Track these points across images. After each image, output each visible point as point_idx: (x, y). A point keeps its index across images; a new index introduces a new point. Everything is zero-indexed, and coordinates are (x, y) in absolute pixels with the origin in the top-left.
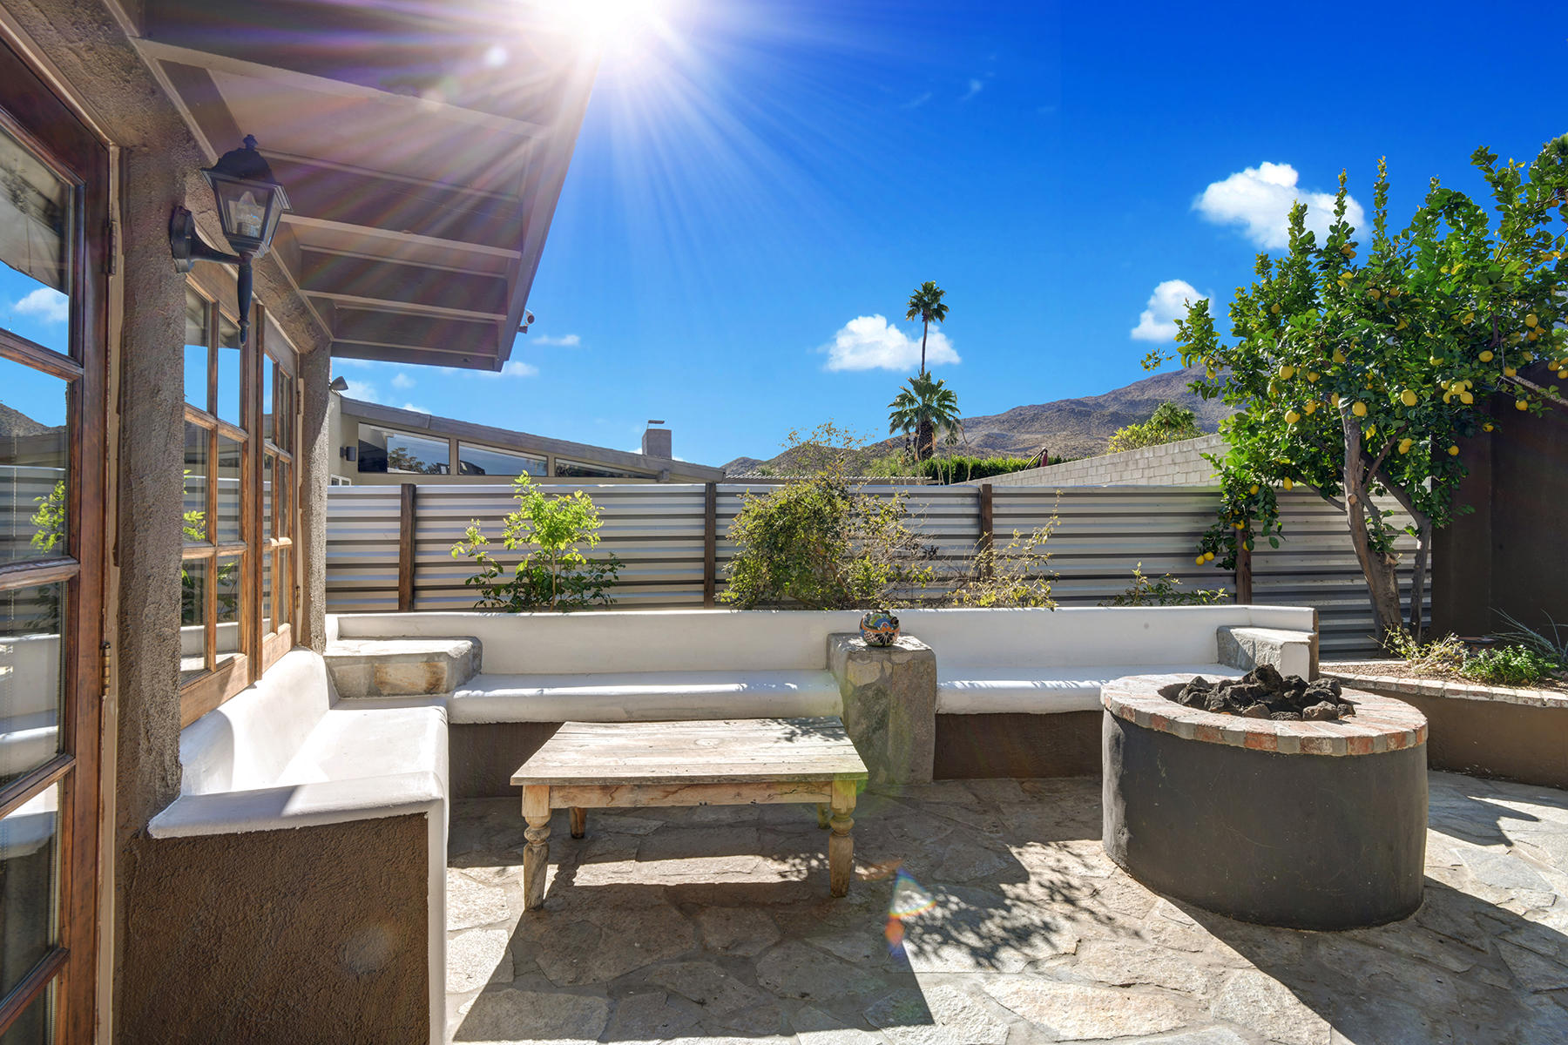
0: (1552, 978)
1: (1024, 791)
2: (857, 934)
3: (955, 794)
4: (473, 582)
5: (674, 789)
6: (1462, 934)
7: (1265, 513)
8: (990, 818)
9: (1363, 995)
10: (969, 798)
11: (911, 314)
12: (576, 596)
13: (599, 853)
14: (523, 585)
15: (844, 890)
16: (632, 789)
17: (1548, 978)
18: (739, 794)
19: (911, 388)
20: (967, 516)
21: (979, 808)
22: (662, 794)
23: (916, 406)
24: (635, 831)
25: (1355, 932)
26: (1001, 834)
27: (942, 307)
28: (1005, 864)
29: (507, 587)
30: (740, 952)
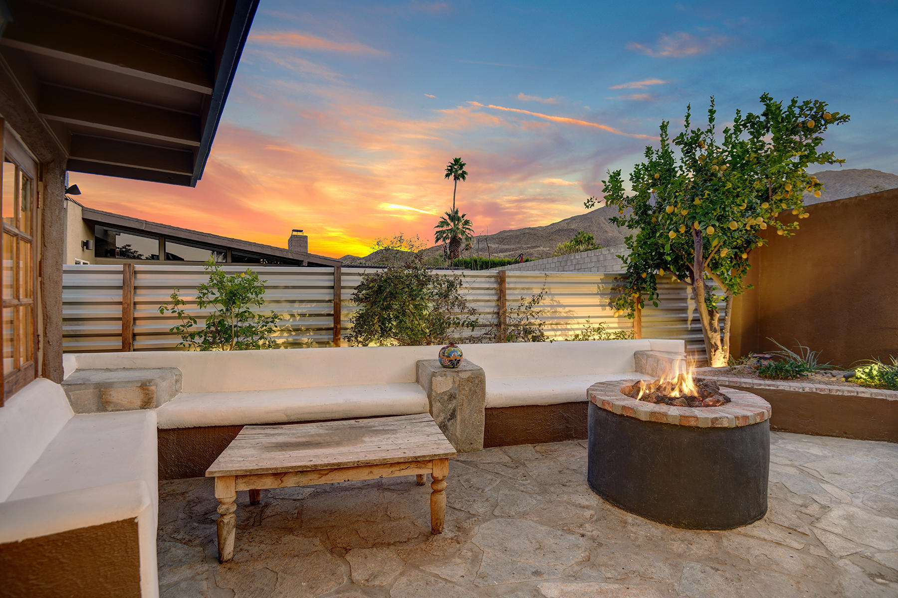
0: (846, 548)
1: (537, 452)
2: (454, 560)
3: (497, 455)
4: (175, 330)
5: (326, 472)
6: (793, 525)
7: (651, 288)
8: (521, 471)
9: (755, 570)
10: (506, 459)
11: (447, 175)
12: (248, 339)
13: (270, 515)
14: (211, 332)
15: (440, 529)
16: (296, 474)
17: (844, 548)
18: (371, 472)
19: (447, 217)
20: (492, 289)
21: (512, 465)
22: (318, 476)
23: (450, 227)
24: (295, 497)
25: (739, 529)
26: (529, 481)
27: (464, 173)
28: (535, 501)
29: (199, 334)
30: (377, 583)
